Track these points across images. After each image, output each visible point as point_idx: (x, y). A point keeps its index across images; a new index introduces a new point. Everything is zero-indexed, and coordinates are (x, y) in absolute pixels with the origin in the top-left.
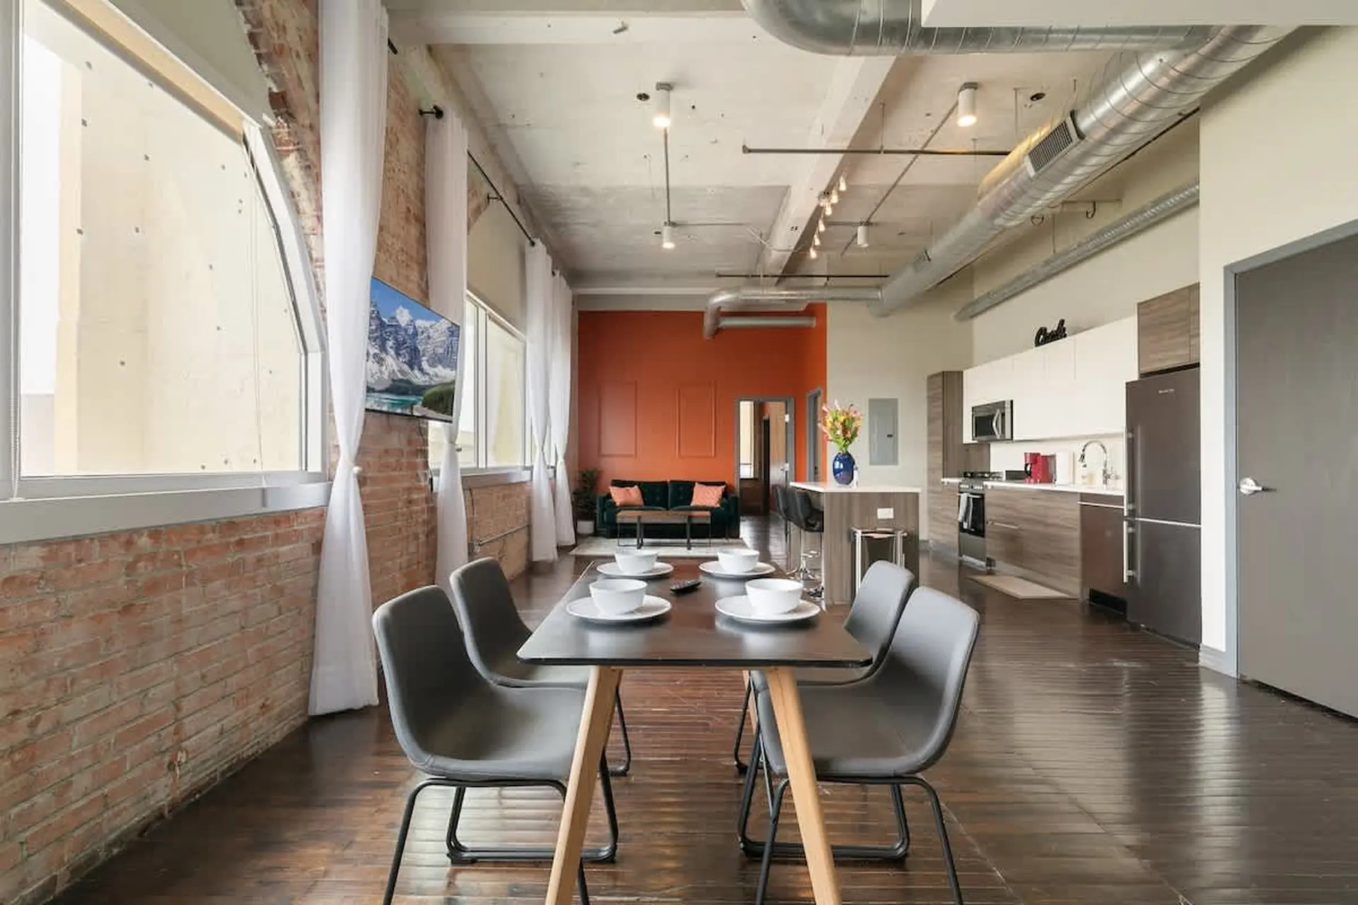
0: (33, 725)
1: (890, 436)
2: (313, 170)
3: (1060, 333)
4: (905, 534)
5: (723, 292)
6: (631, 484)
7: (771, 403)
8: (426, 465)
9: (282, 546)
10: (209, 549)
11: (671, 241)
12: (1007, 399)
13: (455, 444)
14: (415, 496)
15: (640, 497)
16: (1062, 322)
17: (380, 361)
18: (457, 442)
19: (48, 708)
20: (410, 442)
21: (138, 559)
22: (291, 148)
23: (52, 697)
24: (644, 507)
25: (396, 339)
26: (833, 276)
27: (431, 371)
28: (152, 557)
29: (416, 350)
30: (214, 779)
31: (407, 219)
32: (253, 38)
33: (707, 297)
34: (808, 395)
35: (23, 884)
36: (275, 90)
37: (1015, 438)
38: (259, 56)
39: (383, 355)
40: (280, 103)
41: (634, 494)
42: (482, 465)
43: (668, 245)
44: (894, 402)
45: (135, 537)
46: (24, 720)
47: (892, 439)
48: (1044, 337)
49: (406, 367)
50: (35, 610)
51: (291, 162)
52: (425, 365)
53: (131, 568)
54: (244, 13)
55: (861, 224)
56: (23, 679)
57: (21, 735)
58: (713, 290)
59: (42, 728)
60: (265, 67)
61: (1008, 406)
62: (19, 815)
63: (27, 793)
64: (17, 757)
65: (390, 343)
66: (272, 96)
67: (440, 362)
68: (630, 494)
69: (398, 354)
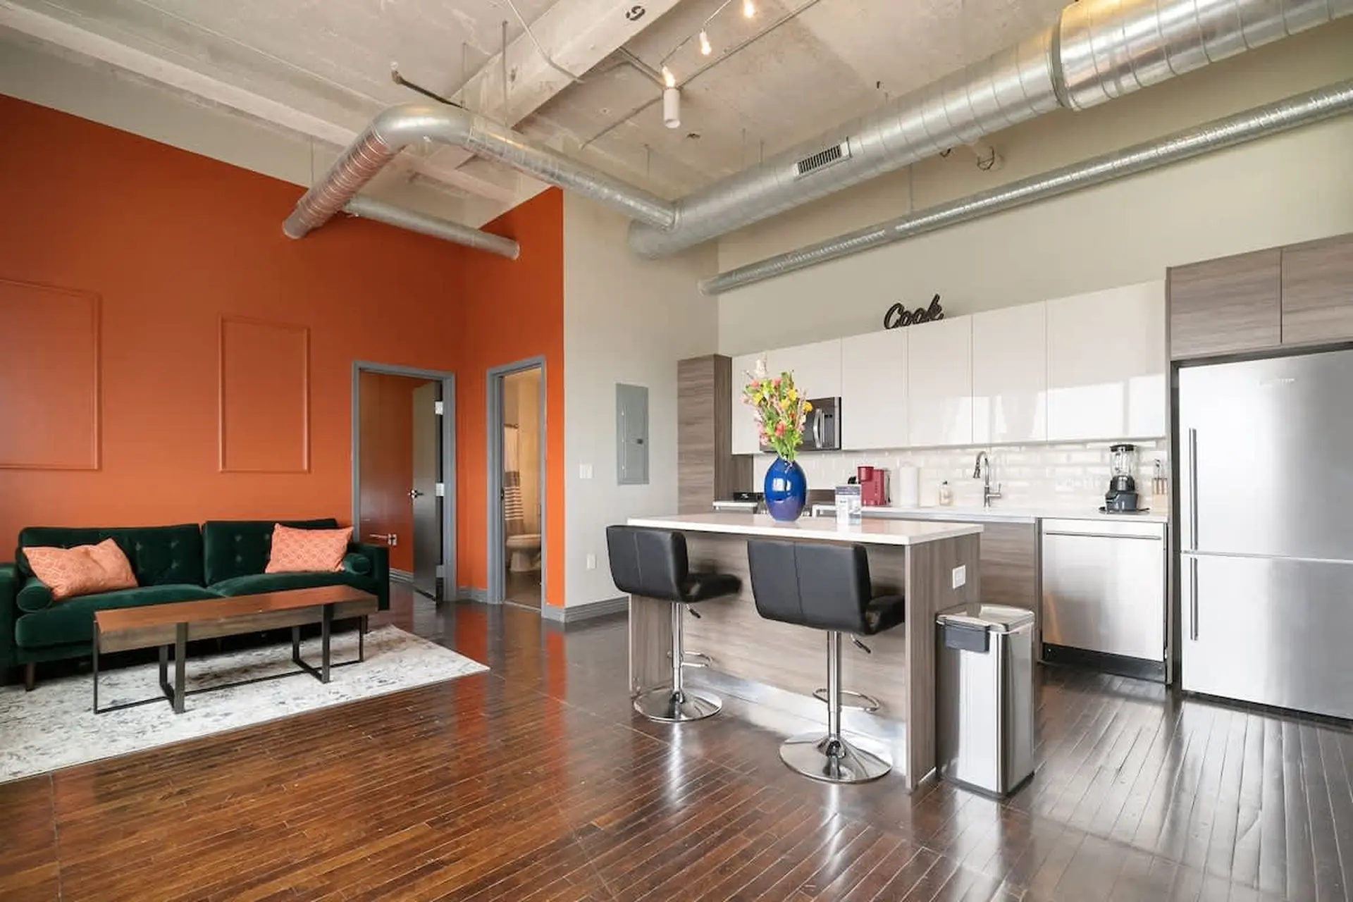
1: (640, 442)
3: (933, 312)
12: (836, 396)
15: (126, 567)
16: (937, 298)
34: (489, 372)
37: (843, 448)
41: (111, 559)
44: (644, 392)
47: (642, 446)
48: (903, 317)
61: (836, 403)
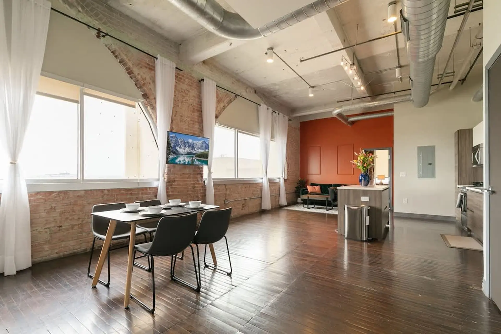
0: (82, 221)
1: (430, 164)
2: (154, 109)
4: (369, 208)
5: (337, 108)
6: (317, 185)
7: (377, 151)
8: (202, 177)
9: (145, 195)
10: (122, 194)
11: (312, 93)
13: (210, 171)
14: (196, 186)
15: (320, 190)
17: (185, 149)
18: (211, 171)
19: (85, 219)
20: (194, 171)
21: (104, 195)
22: (148, 105)
23: (86, 217)
24: (321, 194)
25: (188, 145)
26: (396, 92)
27: (197, 150)
28: (108, 195)
29: (193, 147)
30: (124, 242)
31: (193, 112)
32: (136, 85)
33: (331, 112)
35: (80, 248)
36: (143, 93)
38: (138, 88)
39: (185, 148)
40: (145, 96)
41: (317, 188)
42: (237, 177)
43: (311, 95)
45: (104, 191)
46: (81, 220)
47: (431, 166)
49: (191, 150)
50: (83, 202)
51: (149, 108)
52: (196, 149)
53: (103, 196)
54: (133, 80)
55: (397, 67)
56: (81, 213)
57: (80, 222)
58: (333, 108)
59: (84, 222)
60: (139, 90)
61: (481, 146)
62: (80, 236)
63: (81, 232)
64: (79, 226)
65: (187, 146)
66: (143, 95)
67: (200, 149)
68: (315, 189)
69: (189, 148)
